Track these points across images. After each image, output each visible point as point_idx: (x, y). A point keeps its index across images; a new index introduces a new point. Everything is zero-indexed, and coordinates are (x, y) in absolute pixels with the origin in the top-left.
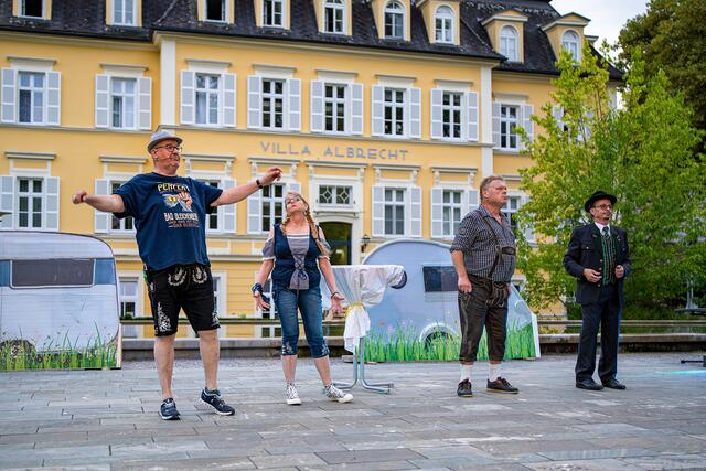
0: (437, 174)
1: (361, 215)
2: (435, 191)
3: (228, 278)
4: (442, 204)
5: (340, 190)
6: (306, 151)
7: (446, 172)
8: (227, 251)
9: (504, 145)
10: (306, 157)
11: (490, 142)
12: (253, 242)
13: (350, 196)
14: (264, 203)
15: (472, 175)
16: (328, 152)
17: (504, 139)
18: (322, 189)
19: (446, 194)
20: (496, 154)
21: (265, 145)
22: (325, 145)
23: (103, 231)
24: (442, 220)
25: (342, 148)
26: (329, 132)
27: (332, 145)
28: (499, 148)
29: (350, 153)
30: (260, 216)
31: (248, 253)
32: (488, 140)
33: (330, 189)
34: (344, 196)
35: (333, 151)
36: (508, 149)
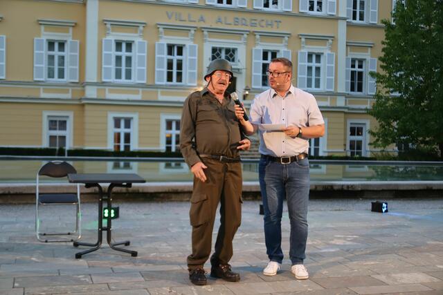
0: (303, 40)
1: (244, 71)
2: (301, 53)
3: (140, 118)
4: (307, 64)
5: (228, 51)
6: (202, 19)
7: (311, 39)
8: (139, 97)
9: (354, 18)
10: (202, 25)
11: (345, 16)
12: (159, 90)
13: (235, 56)
14: (168, 60)
15: (330, 41)
16: (219, 21)
17: (355, 13)
18: (214, 50)
19: (310, 55)
20: (349, 25)
21: (170, 14)
22: (217, 14)
23: (41, 79)
24: (306, 77)
25: (230, 17)
26: (220, 5)
27: (223, 15)
28: (351, 20)
29: (236, 22)
30: (165, 70)
31: (156, 100)
32: (343, 14)
33: (220, 49)
34: (231, 56)
35: (223, 20)
36: (358, 21)
